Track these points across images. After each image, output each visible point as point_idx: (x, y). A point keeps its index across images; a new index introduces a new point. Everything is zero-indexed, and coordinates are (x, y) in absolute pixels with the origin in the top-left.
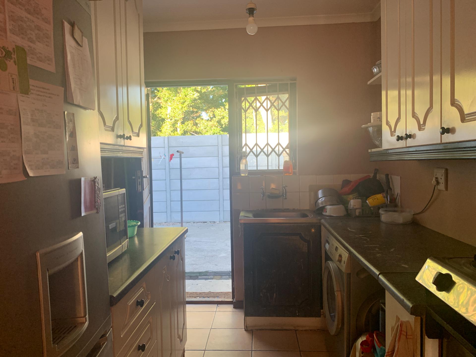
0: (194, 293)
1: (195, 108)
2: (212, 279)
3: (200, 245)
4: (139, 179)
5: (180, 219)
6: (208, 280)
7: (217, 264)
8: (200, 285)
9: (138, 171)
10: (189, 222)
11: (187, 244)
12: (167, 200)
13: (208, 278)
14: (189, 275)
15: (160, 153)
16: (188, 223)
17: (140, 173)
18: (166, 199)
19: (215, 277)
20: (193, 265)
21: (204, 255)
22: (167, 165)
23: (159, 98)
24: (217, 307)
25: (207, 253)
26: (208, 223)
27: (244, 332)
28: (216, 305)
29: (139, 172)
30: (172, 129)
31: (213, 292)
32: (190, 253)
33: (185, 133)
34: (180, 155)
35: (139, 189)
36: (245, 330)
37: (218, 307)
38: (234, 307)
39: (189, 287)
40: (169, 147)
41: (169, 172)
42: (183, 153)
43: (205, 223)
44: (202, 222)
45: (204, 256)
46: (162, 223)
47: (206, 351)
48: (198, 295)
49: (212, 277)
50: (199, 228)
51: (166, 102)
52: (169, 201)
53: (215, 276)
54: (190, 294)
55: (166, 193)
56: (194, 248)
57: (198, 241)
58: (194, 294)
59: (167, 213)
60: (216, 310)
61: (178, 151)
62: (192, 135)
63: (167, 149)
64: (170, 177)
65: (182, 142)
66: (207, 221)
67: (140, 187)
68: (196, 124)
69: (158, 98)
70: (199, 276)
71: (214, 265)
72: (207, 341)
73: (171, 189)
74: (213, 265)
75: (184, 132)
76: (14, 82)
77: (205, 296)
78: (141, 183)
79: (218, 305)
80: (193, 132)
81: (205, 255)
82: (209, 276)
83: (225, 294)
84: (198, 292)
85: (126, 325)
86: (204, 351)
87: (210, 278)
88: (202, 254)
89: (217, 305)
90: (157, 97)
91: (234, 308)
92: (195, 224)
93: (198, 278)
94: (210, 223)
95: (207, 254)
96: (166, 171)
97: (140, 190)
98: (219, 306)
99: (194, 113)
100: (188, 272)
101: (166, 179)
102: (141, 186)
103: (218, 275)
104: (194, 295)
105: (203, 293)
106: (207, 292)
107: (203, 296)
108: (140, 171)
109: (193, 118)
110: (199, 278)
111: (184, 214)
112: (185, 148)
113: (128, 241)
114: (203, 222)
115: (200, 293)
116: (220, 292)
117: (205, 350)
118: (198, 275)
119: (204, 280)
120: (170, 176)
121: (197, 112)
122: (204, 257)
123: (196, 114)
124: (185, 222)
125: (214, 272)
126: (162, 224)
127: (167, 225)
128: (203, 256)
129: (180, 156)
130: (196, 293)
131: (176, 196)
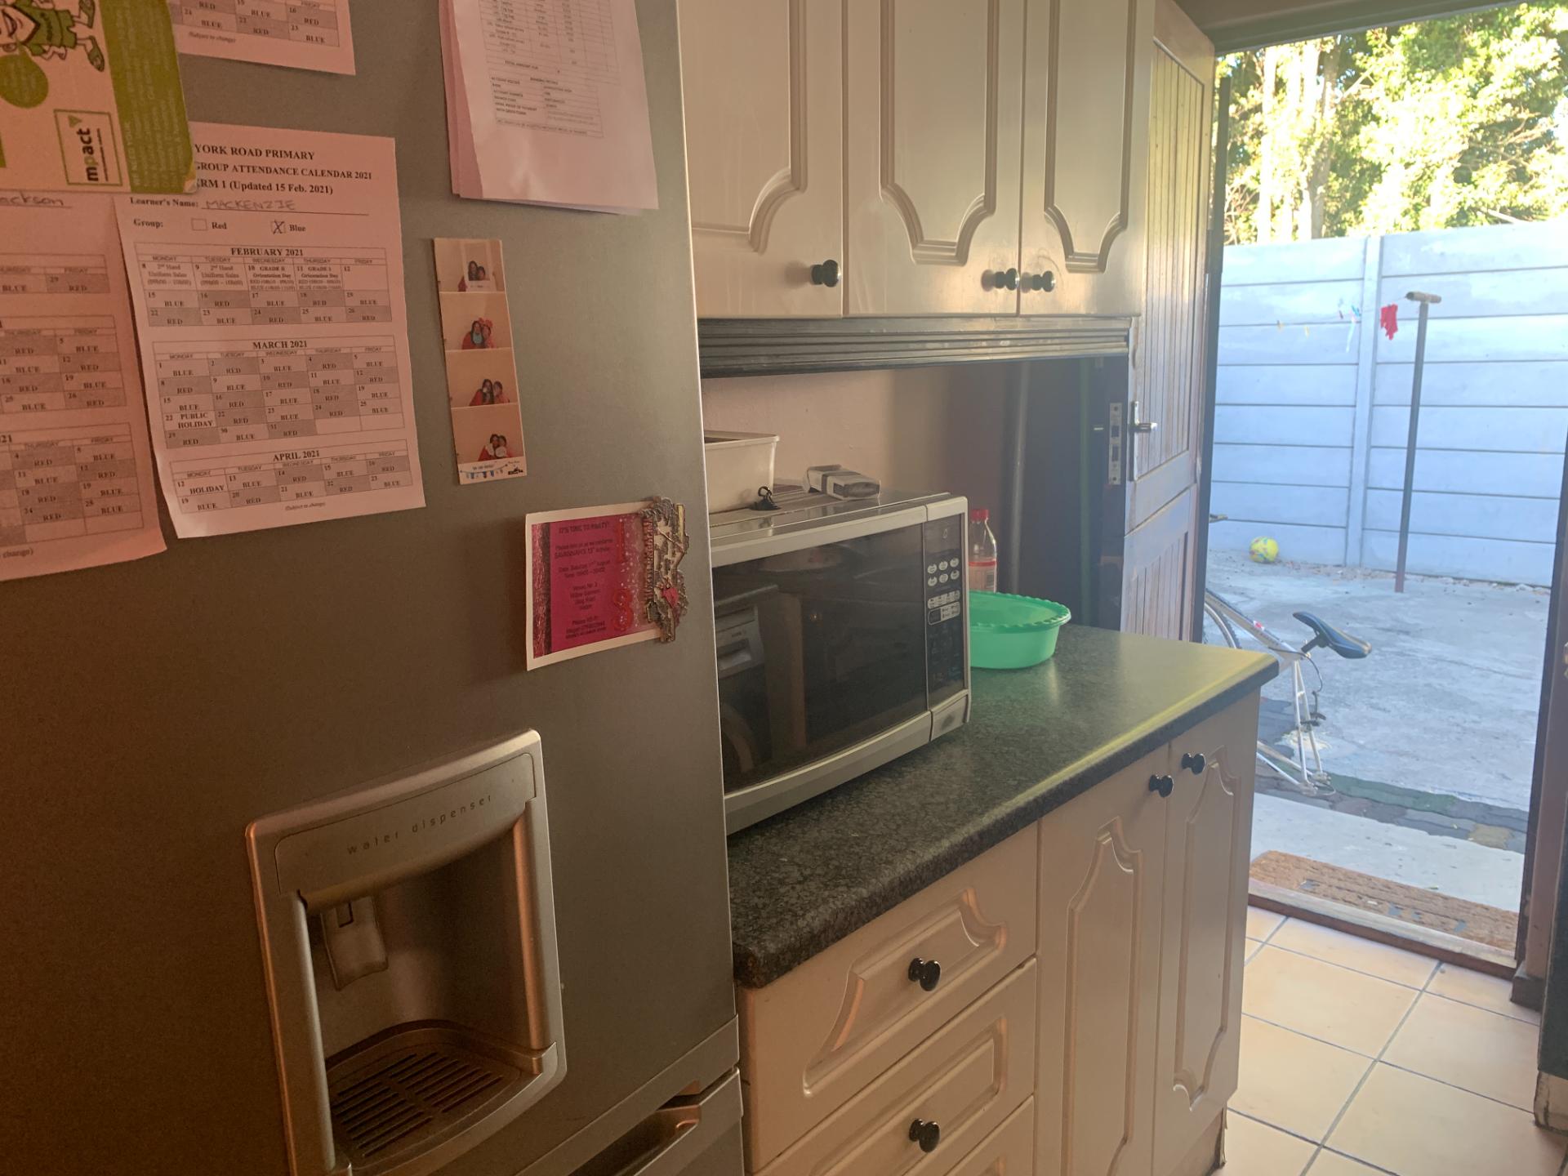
0: (1360, 875)
1: (1526, 105)
2: (1463, 834)
3: (1454, 679)
4: (1116, 434)
5: (1394, 558)
6: (1442, 834)
7: (1508, 776)
8: (1400, 848)
9: (1113, 405)
10: (1437, 577)
11: (1401, 666)
12: (1351, 483)
13: (1447, 824)
14: (1366, 796)
15: (1341, 302)
16: (1430, 576)
17: (1119, 413)
18: (1351, 478)
19: (1483, 828)
20: (1401, 755)
21: (1458, 725)
22: (1367, 348)
23: (1367, 82)
24: (1433, 975)
25: (1476, 718)
26: (1522, 589)
27: (1533, 1128)
28: (1434, 963)
29: (1116, 409)
30: (1407, 203)
31: (1446, 893)
32: (1401, 703)
33: (1462, 218)
34: (1423, 310)
35: (1111, 476)
36: (1537, 1123)
37: (1438, 973)
38: (1515, 999)
39: (1353, 847)
40: (1381, 277)
41: (1374, 376)
42: (1436, 300)
43: (1509, 589)
44: (1491, 582)
45: (1459, 729)
46: (1325, 566)
47: (1323, 1150)
48: (1375, 892)
49: (1466, 824)
50: (1473, 605)
51: (1396, 93)
52: (1362, 488)
53: (1480, 825)
54: (1342, 877)
55: (1352, 456)
56: (1426, 685)
57: (1451, 662)
58: (1361, 882)
59: (1347, 535)
60: (1424, 983)
61: (1410, 296)
62: (1497, 221)
63: (1371, 286)
64: (1372, 396)
65: (1442, 254)
66: (1513, 581)
67: (1115, 466)
68: (1520, 176)
69: (1363, 83)
70: (1412, 808)
71: (1492, 777)
72: (1345, 1108)
73: (1373, 444)
74: (1491, 773)
75: (1458, 213)
76: (95, 144)
77: (1407, 901)
78: (1120, 450)
79: (1444, 966)
80: (1503, 210)
81: (1466, 725)
82: (1454, 820)
83: (1497, 920)
84: (1378, 880)
85: (841, 1050)
86: (1316, 1147)
87: (1459, 828)
88: (1453, 717)
89: (1438, 967)
90: (1360, 80)
91: (1511, 1000)
92: (1459, 587)
93: (1404, 814)
94: (1531, 589)
95: (1474, 722)
96: (1360, 371)
97: (1115, 479)
98: (1443, 972)
99: (1518, 126)
100: (1373, 780)
101: (1356, 402)
102: (1118, 463)
103: (1500, 826)
104: (1356, 888)
105: (1402, 887)
106: (1421, 887)
107: (1395, 899)
108: (1119, 405)
109: (1510, 148)
110: (1408, 817)
111: (1412, 540)
112: (1452, 278)
113: (967, 696)
114: (1499, 583)
115: (1388, 886)
116: (1477, 905)
117: (1321, 1146)
118: (1409, 802)
119: (1424, 833)
120: (1373, 389)
121: (1531, 124)
122: (1459, 733)
123: (1528, 133)
124: (1417, 574)
125: (1486, 805)
126: (1322, 569)
127: (1342, 574)
128: (1455, 728)
129: (1421, 315)
130: (1370, 879)
131: (1391, 470)
